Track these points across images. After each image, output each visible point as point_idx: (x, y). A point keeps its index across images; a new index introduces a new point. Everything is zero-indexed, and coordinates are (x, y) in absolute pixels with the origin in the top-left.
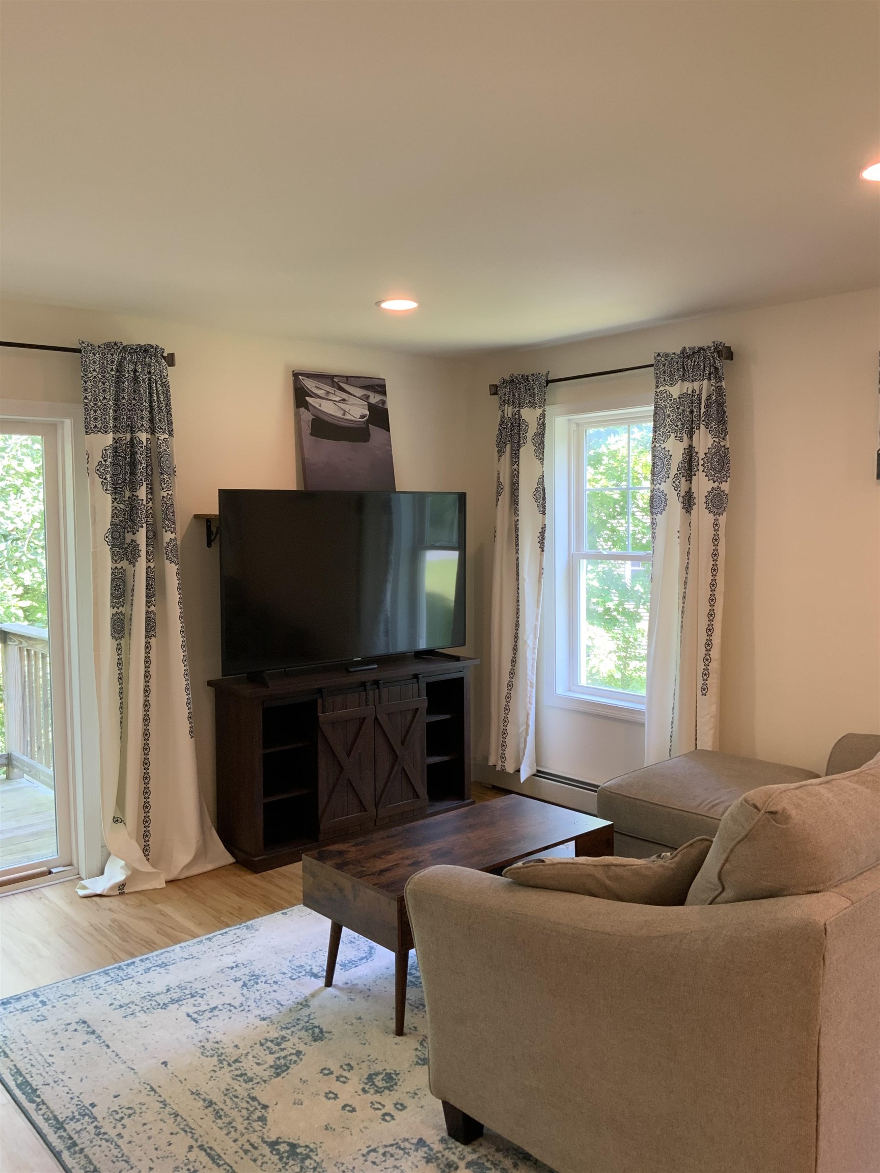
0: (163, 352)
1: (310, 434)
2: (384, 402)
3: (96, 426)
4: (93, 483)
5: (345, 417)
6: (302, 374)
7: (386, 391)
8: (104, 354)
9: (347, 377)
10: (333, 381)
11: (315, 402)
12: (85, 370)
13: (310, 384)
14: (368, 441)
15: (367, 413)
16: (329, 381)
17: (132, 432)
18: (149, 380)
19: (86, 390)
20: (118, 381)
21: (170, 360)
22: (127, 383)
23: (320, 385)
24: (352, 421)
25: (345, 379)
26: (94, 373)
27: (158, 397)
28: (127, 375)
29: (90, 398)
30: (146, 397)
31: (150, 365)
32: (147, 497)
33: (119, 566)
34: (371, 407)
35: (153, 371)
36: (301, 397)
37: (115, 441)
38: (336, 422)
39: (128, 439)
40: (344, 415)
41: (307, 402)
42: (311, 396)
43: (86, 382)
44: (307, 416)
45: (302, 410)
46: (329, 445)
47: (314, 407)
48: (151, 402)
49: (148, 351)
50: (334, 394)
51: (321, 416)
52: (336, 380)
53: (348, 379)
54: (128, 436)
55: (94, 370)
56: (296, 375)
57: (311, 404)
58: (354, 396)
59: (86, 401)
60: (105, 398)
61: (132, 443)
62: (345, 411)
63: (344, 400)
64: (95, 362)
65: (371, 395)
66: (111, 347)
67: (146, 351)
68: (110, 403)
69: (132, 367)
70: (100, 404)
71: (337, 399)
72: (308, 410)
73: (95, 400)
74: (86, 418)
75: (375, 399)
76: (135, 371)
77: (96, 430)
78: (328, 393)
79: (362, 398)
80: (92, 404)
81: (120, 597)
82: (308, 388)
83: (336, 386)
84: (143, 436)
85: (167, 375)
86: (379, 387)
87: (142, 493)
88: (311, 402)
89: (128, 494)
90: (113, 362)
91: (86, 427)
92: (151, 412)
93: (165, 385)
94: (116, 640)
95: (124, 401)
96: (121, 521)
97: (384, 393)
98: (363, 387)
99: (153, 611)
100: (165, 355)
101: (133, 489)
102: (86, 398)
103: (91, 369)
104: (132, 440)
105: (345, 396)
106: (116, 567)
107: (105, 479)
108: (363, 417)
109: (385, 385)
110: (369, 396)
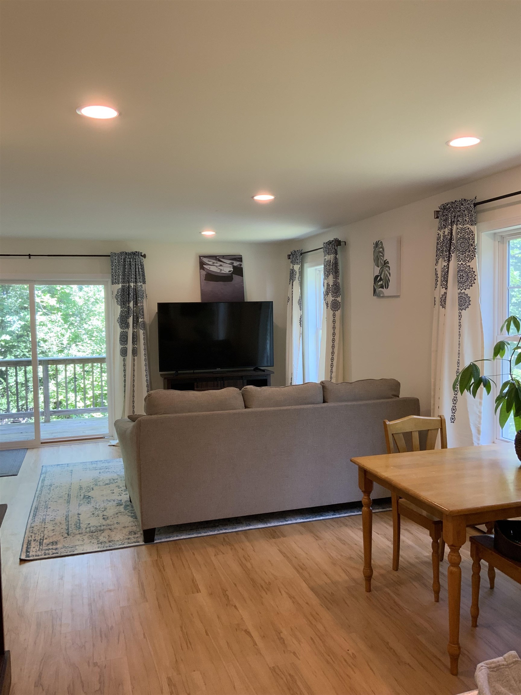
0: (141, 254)
1: (205, 280)
2: (241, 265)
3: (115, 282)
4: (114, 301)
5: (221, 272)
6: (202, 257)
7: (242, 260)
8: (119, 256)
9: (223, 256)
10: (216, 258)
11: (207, 267)
12: (112, 262)
13: (205, 260)
14: (232, 281)
15: (232, 270)
16: (215, 258)
17: (129, 283)
18: (135, 264)
19: (112, 269)
20: (124, 265)
21: (144, 256)
22: (127, 266)
23: (210, 260)
24: (224, 273)
25: (222, 257)
26: (116, 263)
27: (139, 270)
28: (127, 263)
29: (113, 272)
30: (133, 270)
31: (136, 259)
32: (133, 306)
33: (125, 331)
34: (234, 267)
35: (137, 261)
36: (202, 265)
37: (122, 286)
38: (216, 274)
39: (128, 286)
40: (221, 271)
41: (204, 267)
42: (206, 265)
43: (112, 267)
44: (204, 273)
45: (202, 270)
46: (212, 284)
47: (207, 269)
48: (136, 271)
49: (135, 254)
50: (217, 263)
51: (210, 272)
52: (218, 258)
53: (223, 257)
54: (128, 284)
55: (115, 262)
56: (200, 257)
57: (205, 268)
58: (227, 263)
59: (112, 273)
60: (119, 272)
61: (129, 287)
62: (221, 270)
63: (221, 265)
64: (115, 259)
65: (235, 262)
66: (122, 253)
67: (134, 254)
68: (120, 273)
69: (129, 260)
70: (117, 274)
71: (218, 265)
72: (204, 270)
73: (116, 272)
74: (112, 279)
75: (236, 264)
76: (130, 262)
77: (116, 283)
78: (214, 263)
79: (230, 264)
80: (114, 274)
81: (125, 342)
82: (204, 262)
83: (218, 260)
84: (132, 285)
85: (143, 262)
86: (239, 259)
87: (131, 304)
88: (205, 267)
89: (128, 305)
90: (122, 259)
91: (112, 282)
92: (136, 276)
93: (142, 266)
94: (123, 357)
95: (126, 272)
96: (125, 315)
97: (241, 261)
98: (230, 259)
99: (136, 347)
100: (143, 254)
101: (129, 304)
102: (112, 272)
103: (114, 262)
104: (129, 285)
105: (221, 263)
106: (124, 331)
107: (118, 300)
108: (230, 271)
109: (242, 258)
110: (233, 263)
